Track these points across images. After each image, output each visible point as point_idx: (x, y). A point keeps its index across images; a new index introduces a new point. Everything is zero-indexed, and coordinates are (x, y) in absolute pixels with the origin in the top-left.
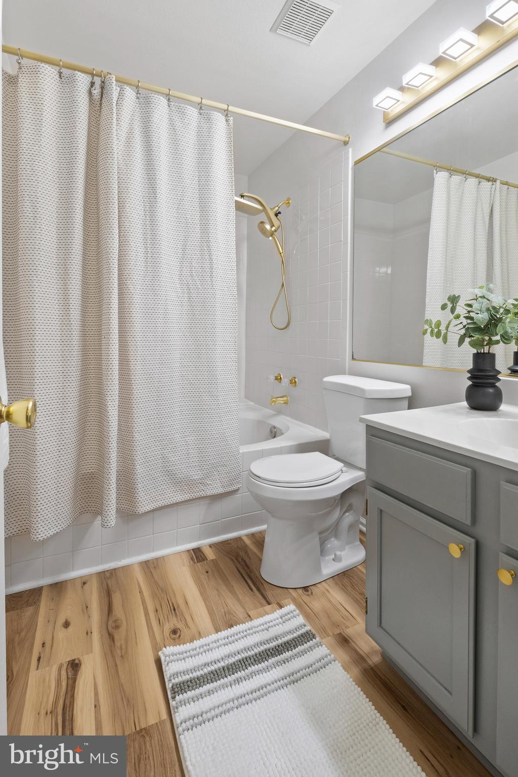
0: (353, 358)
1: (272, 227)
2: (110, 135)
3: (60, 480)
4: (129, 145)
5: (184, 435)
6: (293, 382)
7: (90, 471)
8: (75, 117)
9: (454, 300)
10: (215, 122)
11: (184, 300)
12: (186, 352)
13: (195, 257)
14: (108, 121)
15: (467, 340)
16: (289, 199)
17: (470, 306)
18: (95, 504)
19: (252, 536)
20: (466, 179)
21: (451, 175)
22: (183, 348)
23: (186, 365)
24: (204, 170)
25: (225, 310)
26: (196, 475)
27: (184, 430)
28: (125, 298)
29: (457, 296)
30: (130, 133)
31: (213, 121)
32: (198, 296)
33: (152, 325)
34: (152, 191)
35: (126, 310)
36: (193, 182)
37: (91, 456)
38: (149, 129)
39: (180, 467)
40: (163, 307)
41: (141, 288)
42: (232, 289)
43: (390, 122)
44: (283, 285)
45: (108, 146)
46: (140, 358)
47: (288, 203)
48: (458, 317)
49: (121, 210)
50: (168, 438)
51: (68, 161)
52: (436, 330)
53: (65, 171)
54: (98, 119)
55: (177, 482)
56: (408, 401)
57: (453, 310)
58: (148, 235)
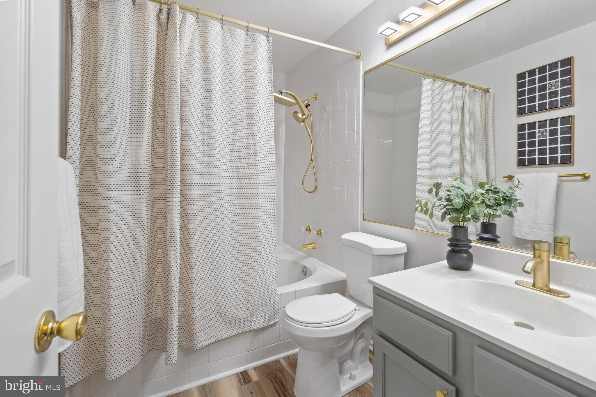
0: (364, 219)
1: (303, 116)
2: (175, 52)
3: (131, 328)
4: (190, 58)
5: (233, 283)
6: (319, 233)
7: (157, 317)
8: (146, 36)
9: (438, 186)
10: (259, 41)
11: (234, 178)
12: (235, 218)
13: (242, 144)
14: (173, 40)
15: (448, 217)
16: (316, 95)
17: (449, 191)
18: (161, 343)
19: (288, 358)
20: (445, 84)
21: (434, 81)
22: (233, 215)
23: (235, 228)
24: (250, 77)
25: (266, 185)
26: (243, 314)
27: (233, 280)
28: (186, 179)
29: (439, 183)
30: (191, 49)
31: (257, 41)
32: (245, 174)
33: (208, 199)
34: (208, 94)
35: (187, 188)
36: (241, 87)
37: (158, 304)
38: (206, 46)
39: (230, 309)
40: (217, 185)
41: (199, 170)
42: (271, 169)
43: (390, 45)
44: (312, 159)
45: (173, 60)
46: (198, 226)
47: (315, 97)
48: (440, 199)
49: (183, 109)
50: (220, 287)
51: (140, 71)
52: (425, 209)
53: (137, 79)
54: (165, 37)
55: (228, 321)
56: (404, 256)
57: (437, 194)
58: (205, 128)
